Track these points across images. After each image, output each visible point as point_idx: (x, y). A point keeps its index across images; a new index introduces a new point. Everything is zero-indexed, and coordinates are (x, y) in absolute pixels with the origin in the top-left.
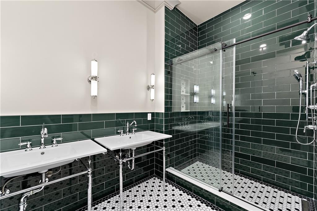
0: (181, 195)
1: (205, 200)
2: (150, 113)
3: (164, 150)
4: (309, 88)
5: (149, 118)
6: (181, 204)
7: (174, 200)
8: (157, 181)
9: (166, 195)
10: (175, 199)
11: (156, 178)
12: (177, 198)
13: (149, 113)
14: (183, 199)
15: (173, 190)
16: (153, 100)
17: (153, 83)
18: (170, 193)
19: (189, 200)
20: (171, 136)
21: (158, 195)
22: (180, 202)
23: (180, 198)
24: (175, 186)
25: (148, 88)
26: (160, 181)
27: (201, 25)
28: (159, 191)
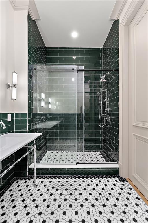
0: (51, 182)
1: (68, 176)
2: (10, 114)
3: (35, 149)
4: (103, 101)
5: (9, 119)
6: (55, 189)
7: (48, 190)
8: (21, 182)
9: (39, 190)
10: (48, 188)
11: (19, 180)
12: (49, 186)
13: (8, 114)
14: (54, 184)
15: (42, 182)
16: (15, 99)
17: (15, 81)
18: (40, 186)
19: (59, 182)
20: (41, 134)
21: (31, 195)
22: (53, 188)
23: (52, 185)
24: (42, 178)
25: (8, 86)
26: (25, 181)
27: (49, 48)
28: (29, 190)
